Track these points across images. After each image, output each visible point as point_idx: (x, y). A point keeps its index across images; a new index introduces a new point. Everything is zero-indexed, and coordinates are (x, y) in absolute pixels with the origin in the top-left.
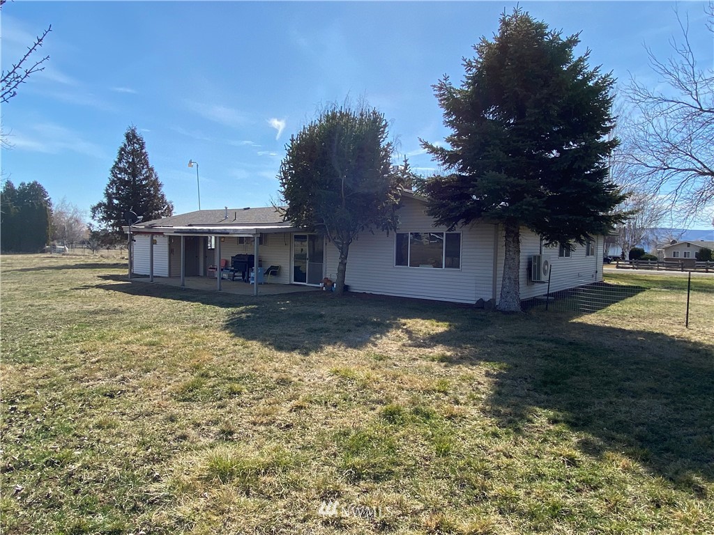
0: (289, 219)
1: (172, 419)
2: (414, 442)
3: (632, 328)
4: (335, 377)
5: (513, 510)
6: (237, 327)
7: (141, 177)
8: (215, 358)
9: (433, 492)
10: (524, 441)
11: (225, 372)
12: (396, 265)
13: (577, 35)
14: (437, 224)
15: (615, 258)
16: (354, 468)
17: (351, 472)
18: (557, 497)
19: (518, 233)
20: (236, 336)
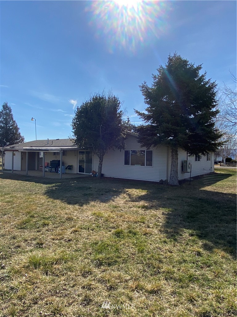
0: (76, 144)
1: (14, 238)
2: (128, 246)
3: (226, 192)
4: (94, 216)
5: (171, 278)
6: (51, 194)
7: (10, 125)
8: (38, 208)
9: (135, 270)
10: (178, 244)
11: (42, 215)
12: (125, 164)
13: (201, 65)
14: (142, 146)
15: (220, 162)
16: (99, 260)
17: (97, 262)
18: (192, 271)
19: (177, 150)
20: (49, 198)
